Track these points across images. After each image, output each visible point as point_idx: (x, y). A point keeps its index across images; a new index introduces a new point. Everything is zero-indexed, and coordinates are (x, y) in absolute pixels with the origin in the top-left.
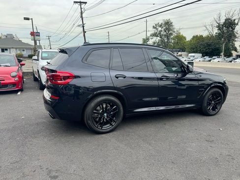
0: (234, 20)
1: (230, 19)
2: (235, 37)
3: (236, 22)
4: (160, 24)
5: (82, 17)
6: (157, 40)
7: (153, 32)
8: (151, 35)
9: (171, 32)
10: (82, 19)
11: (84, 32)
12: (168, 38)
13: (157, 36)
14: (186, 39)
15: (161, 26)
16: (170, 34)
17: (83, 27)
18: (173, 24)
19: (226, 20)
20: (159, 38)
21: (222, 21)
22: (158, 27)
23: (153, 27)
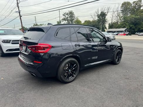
0: (105, 13)
1: (103, 12)
2: (106, 22)
3: (106, 14)
4: (67, 13)
5: (18, 6)
6: (66, 22)
7: (63, 18)
8: (62, 20)
9: (73, 18)
10: (18, 8)
11: (21, 16)
12: (71, 21)
13: (66, 20)
14: (81, 23)
15: (67, 14)
16: (73, 19)
17: (19, 13)
18: (74, 13)
19: (101, 12)
20: (66, 21)
21: (100, 13)
22: (66, 15)
23: (63, 15)
